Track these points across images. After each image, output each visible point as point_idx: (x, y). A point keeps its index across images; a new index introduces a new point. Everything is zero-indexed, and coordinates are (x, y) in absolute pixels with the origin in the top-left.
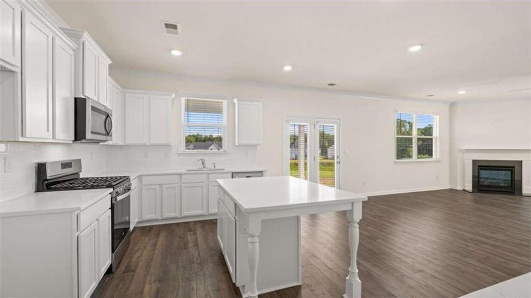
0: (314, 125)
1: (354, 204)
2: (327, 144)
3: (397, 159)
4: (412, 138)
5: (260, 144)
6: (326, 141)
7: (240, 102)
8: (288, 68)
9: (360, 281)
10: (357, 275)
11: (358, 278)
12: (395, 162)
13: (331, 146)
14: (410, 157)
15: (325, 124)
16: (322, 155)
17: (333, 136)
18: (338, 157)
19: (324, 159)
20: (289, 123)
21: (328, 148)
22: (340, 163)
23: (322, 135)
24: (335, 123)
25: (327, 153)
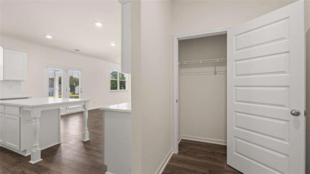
0: (66, 71)
1: (86, 102)
2: (75, 84)
3: (111, 90)
4: (117, 81)
5: (24, 81)
6: (74, 83)
7: (5, 50)
8: (49, 37)
9: (88, 132)
10: (87, 130)
11: (87, 131)
12: (110, 92)
13: (77, 86)
14: (117, 89)
15: (73, 71)
16: (71, 92)
17: (79, 79)
18: (81, 89)
19: (72, 94)
20: (48, 68)
21: (76, 87)
22: (82, 92)
23: (71, 78)
24: (80, 71)
25: (75, 90)
